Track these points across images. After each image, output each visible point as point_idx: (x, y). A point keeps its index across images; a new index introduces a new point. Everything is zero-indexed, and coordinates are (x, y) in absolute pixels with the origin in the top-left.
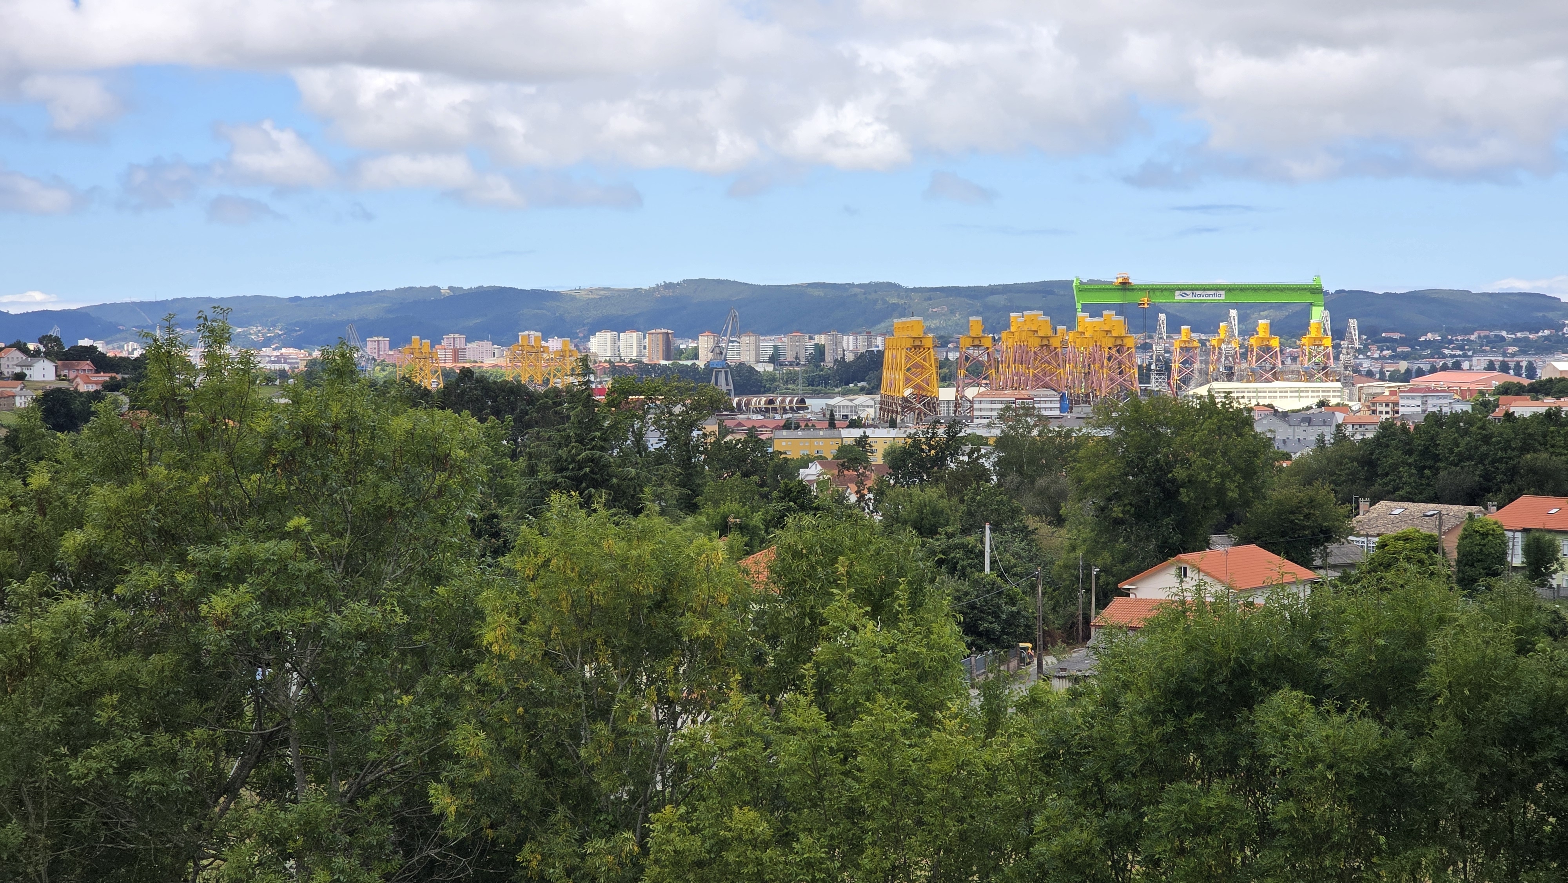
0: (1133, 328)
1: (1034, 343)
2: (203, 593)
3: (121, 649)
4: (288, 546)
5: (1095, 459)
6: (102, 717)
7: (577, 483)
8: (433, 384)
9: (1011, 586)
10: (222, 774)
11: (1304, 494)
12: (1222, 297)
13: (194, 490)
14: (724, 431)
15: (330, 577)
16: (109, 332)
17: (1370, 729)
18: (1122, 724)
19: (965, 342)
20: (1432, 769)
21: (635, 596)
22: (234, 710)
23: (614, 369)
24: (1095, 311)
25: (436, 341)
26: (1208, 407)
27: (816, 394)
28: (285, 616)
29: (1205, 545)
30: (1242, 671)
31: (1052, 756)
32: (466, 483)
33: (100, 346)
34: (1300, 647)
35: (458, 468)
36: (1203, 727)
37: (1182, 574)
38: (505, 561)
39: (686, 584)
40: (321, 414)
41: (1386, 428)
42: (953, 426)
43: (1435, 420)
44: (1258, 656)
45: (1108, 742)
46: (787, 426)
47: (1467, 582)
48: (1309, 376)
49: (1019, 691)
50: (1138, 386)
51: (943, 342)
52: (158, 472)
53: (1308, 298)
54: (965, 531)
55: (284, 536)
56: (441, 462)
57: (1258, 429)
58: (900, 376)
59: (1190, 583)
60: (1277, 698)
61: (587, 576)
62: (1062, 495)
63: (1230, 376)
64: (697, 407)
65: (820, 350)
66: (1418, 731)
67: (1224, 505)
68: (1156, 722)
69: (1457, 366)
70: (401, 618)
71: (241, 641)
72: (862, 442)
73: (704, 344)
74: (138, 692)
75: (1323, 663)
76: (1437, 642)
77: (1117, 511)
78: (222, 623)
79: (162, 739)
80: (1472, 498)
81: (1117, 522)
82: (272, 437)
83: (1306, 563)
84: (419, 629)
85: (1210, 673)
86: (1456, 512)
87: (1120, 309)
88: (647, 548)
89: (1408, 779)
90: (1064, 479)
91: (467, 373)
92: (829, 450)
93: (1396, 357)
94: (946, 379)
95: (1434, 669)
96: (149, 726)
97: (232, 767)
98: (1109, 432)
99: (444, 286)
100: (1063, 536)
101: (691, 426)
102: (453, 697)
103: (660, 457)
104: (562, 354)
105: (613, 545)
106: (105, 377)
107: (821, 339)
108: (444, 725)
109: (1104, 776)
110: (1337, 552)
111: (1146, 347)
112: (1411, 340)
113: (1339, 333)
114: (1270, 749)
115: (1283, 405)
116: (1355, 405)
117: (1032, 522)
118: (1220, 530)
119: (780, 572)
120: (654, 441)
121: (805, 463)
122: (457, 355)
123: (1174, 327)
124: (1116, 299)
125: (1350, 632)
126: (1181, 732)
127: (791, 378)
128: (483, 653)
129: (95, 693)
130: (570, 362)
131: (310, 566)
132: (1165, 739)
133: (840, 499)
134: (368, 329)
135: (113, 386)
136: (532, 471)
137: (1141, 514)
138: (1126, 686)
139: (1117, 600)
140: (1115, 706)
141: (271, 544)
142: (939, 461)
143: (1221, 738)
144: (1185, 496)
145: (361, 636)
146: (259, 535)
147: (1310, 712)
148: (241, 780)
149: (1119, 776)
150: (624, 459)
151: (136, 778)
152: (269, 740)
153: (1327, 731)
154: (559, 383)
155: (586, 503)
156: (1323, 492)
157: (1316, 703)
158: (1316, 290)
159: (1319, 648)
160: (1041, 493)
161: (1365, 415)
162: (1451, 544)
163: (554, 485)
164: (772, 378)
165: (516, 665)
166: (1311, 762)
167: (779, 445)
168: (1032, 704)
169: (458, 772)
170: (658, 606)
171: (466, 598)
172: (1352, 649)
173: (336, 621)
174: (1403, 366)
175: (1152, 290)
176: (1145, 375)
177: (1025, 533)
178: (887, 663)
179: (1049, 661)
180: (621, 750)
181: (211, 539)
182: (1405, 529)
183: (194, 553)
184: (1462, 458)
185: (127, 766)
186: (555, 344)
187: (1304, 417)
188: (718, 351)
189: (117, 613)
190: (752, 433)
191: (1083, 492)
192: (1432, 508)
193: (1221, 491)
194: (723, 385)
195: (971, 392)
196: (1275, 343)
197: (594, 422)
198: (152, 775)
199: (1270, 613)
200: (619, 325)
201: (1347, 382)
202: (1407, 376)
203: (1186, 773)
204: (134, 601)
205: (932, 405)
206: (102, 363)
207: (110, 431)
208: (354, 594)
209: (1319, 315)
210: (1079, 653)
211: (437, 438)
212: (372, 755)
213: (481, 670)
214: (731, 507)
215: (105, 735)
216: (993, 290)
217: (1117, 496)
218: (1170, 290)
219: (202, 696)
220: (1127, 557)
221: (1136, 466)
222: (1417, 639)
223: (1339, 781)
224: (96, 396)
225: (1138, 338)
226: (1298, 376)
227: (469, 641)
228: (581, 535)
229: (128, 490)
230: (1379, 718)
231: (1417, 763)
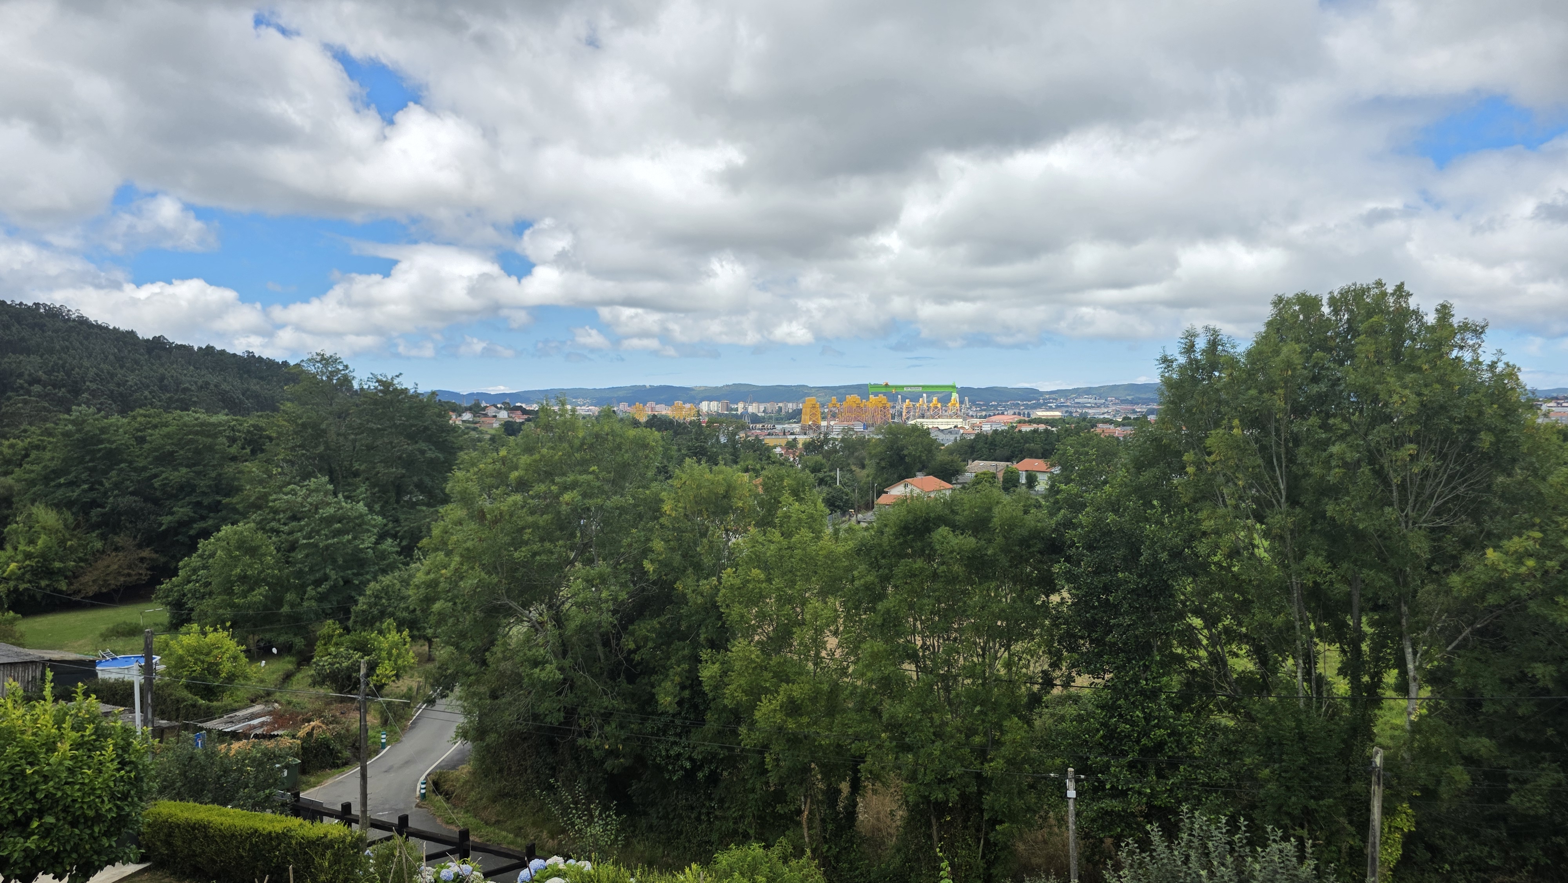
0: (889, 400)
1: (855, 406)
2: (561, 493)
3: (532, 513)
4: (591, 477)
5: (876, 445)
6: (526, 537)
7: (695, 454)
8: (643, 419)
9: (846, 490)
10: (568, 557)
11: (950, 458)
12: (921, 389)
13: (557, 457)
14: (747, 436)
15: (606, 488)
16: (528, 401)
17: (973, 540)
18: (885, 539)
19: (830, 405)
20: (995, 554)
21: (716, 494)
22: (573, 535)
23: (708, 414)
24: (876, 394)
25: (645, 405)
26: (915, 428)
27: (779, 423)
28: (591, 501)
29: (915, 476)
30: (927, 520)
31: (860, 550)
32: (655, 454)
33: (524, 406)
34: (947, 512)
35: (652, 448)
36: (913, 540)
37: (906, 486)
38: (669, 481)
39: (735, 489)
40: (601, 430)
41: (978, 435)
42: (826, 434)
43: (995, 432)
44: (932, 515)
45: (880, 545)
46: (769, 434)
47: (1006, 489)
48: (951, 417)
49: (845, 526)
50: (891, 420)
51: (823, 405)
52: (544, 451)
53: (951, 390)
54: (830, 471)
55: (590, 473)
56: (645, 446)
57: (932, 435)
58: (808, 417)
59: (908, 490)
60: (940, 530)
61: (699, 487)
62: (864, 458)
63: (923, 417)
64: (737, 428)
65: (780, 408)
66: (989, 541)
67: (922, 462)
68: (897, 538)
69: (1003, 414)
70: (631, 501)
71: (574, 510)
72: (795, 440)
73: (741, 406)
74: (538, 528)
75: (957, 518)
76: (996, 510)
77: (883, 464)
78: (567, 504)
79: (547, 545)
80: (1008, 460)
81: (883, 468)
82: (584, 438)
83: (950, 482)
84: (639, 506)
85: (916, 521)
86: (1003, 464)
87: (885, 394)
88: (721, 477)
89: (986, 558)
90: (864, 453)
91: (654, 416)
92: (784, 443)
93: (982, 410)
94: (824, 418)
95: (995, 519)
96: (542, 540)
97: (572, 555)
98: (881, 436)
99: (648, 385)
100: (865, 472)
101: (736, 434)
102: (651, 530)
103: (725, 445)
104: (690, 409)
105: (708, 476)
106: (526, 417)
107: (781, 405)
108: (648, 540)
109: (879, 557)
110: (961, 479)
111: (894, 407)
112: (986, 405)
113: (962, 402)
114: (937, 547)
115: (941, 427)
116: (967, 427)
117: (854, 468)
118: (920, 471)
119: (764, 485)
120: (723, 440)
121: (775, 447)
122: (652, 409)
123: (904, 400)
124: (884, 390)
125: (966, 507)
126: (906, 541)
127: (770, 418)
128: (663, 514)
129: (523, 528)
130: (693, 412)
131: (598, 484)
132: (900, 544)
133: (787, 460)
134: (620, 400)
135: (528, 420)
136: (679, 450)
137: (892, 465)
138: (886, 526)
139: (884, 495)
140: (882, 533)
141: (584, 476)
142: (821, 446)
143: (919, 544)
144: (907, 459)
145: (617, 508)
146: (580, 473)
147: (951, 535)
148: (575, 559)
149: (884, 557)
150: (713, 446)
151: (538, 558)
152: (585, 545)
153: (957, 541)
154: (688, 419)
155: (699, 462)
156: (956, 457)
157: (954, 531)
158: (954, 387)
159: (953, 512)
160: (857, 458)
161: (970, 430)
162: (1000, 476)
163: (686, 455)
164: (764, 418)
165: (674, 518)
166: (952, 552)
167: (766, 441)
168: (850, 530)
169: (654, 556)
170: (724, 497)
171: (657, 494)
172: (966, 513)
173: (608, 503)
174: (984, 413)
175: (896, 387)
176: (893, 417)
177: (851, 471)
178: (803, 516)
179: (860, 516)
180: (711, 548)
181: (564, 474)
182: (984, 470)
183: (557, 479)
184: (1004, 446)
185: (535, 554)
186: (688, 406)
187: (949, 431)
188: (745, 409)
189: (530, 501)
190: (757, 436)
191: (871, 457)
192: (994, 463)
193: (920, 457)
194: (747, 420)
195: (832, 423)
196: (939, 405)
197: (702, 433)
198: (544, 557)
199: (936, 500)
200: (710, 399)
201: (965, 419)
202: (985, 417)
203: (907, 556)
204: (537, 496)
205: (819, 427)
206: (524, 412)
207: (527, 436)
208: (615, 493)
209: (955, 396)
210: (870, 513)
211: (645, 438)
212: (622, 550)
213: (662, 520)
214: (750, 463)
215: (526, 543)
216: (840, 387)
217: (883, 459)
218: (903, 387)
219: (562, 529)
220: (887, 480)
221: (891, 448)
222: (990, 509)
223: (962, 559)
224: (522, 423)
225: (891, 404)
226: (947, 417)
227: (658, 510)
228: (696, 473)
229: (534, 457)
230: (976, 537)
231: (989, 552)
